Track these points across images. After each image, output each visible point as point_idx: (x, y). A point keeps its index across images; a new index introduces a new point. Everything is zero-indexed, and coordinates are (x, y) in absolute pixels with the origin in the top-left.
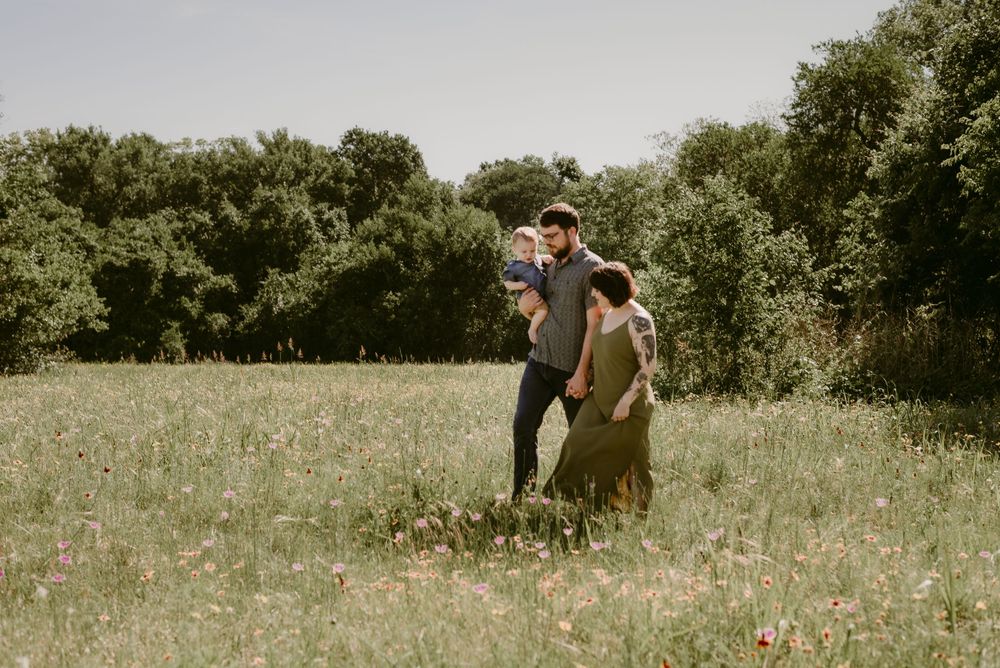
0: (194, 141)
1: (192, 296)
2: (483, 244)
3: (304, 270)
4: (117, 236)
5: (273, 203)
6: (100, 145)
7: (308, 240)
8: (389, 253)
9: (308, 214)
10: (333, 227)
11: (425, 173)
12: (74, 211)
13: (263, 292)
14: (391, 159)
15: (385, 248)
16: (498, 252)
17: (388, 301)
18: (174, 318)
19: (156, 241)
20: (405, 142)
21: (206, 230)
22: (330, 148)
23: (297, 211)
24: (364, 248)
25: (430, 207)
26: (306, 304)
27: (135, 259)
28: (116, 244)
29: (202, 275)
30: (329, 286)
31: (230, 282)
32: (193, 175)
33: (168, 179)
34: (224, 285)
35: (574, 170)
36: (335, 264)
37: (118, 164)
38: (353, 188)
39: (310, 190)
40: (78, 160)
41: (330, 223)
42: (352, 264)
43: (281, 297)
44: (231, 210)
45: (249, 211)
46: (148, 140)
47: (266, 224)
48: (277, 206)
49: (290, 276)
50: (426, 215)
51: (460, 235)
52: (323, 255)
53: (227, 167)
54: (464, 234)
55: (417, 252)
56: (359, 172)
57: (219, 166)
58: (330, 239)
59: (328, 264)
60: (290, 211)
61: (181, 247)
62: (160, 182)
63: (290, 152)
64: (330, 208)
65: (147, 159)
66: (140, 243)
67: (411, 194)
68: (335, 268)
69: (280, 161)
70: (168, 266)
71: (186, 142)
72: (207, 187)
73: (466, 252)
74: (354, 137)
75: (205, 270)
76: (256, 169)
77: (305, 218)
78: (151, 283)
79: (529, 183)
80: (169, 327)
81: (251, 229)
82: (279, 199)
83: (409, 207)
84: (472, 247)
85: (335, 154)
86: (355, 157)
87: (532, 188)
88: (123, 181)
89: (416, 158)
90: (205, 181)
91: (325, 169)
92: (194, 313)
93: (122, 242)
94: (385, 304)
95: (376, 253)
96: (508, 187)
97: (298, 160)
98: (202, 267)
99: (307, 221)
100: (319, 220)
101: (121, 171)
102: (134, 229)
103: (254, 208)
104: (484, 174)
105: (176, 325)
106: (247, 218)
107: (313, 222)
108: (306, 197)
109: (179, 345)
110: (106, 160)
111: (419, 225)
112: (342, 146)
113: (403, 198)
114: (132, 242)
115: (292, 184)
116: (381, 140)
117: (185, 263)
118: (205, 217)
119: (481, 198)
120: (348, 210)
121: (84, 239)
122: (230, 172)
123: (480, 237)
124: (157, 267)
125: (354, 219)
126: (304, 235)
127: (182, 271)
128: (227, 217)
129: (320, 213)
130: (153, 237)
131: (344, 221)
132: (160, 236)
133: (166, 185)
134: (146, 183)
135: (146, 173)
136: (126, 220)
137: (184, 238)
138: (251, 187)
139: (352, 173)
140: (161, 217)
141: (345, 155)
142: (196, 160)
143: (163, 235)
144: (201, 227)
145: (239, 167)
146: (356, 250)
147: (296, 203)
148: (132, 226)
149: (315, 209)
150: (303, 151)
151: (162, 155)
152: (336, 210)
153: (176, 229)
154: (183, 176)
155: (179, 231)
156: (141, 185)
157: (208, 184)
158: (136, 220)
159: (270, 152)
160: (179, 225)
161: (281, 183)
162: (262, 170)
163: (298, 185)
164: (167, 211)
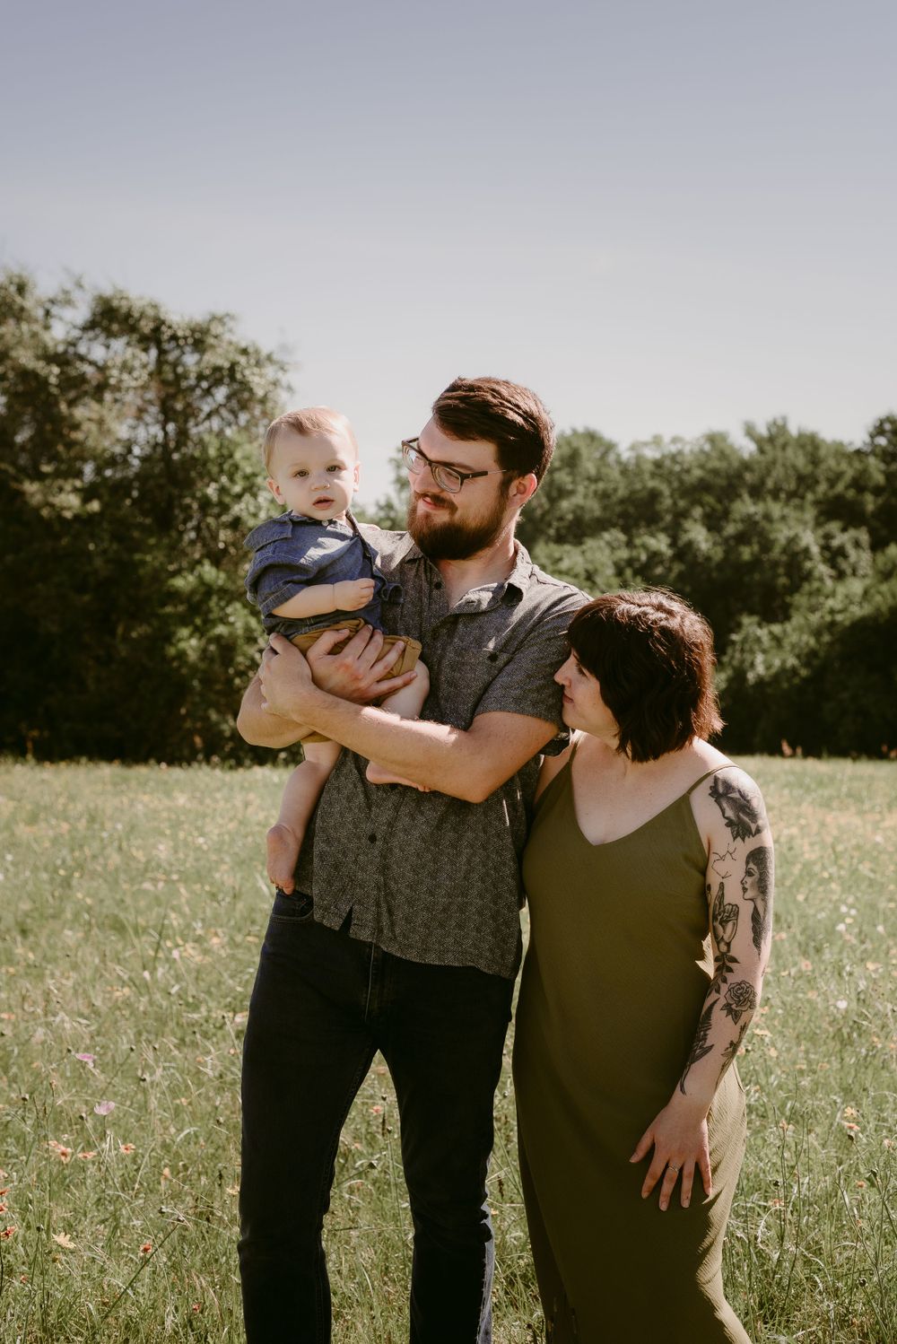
0: (667, 439)
3: (797, 619)
5: (757, 522)
7: (808, 576)
9: (810, 539)
10: (846, 556)
13: (734, 651)
21: (661, 562)
22: (851, 444)
23: (791, 533)
24: (885, 588)
26: (794, 671)
30: (831, 644)
32: (651, 484)
33: (615, 490)
36: (840, 612)
38: (880, 500)
39: (817, 503)
41: (841, 552)
42: (867, 610)
43: (759, 658)
44: (699, 535)
45: (726, 533)
46: (592, 437)
47: (746, 553)
48: (763, 529)
49: (776, 629)
52: (827, 597)
53: (697, 473)
56: (890, 477)
57: (688, 471)
58: (840, 576)
59: (832, 612)
60: (781, 534)
62: (604, 496)
63: (790, 450)
64: (844, 530)
65: (589, 466)
68: (839, 618)
69: (774, 462)
71: (657, 441)
72: (670, 501)
74: (888, 426)
76: (739, 476)
77: (804, 544)
81: (726, 559)
82: (767, 517)
85: (858, 452)
86: (887, 457)
90: (667, 493)
91: (842, 474)
97: (801, 462)
99: (806, 551)
100: (825, 548)
102: (560, 559)
103: (730, 529)
106: (720, 544)
107: (815, 550)
108: (810, 514)
112: (869, 440)
115: (792, 495)
118: (660, 543)
120: (872, 532)
122: (701, 480)
125: (877, 545)
126: (800, 567)
128: (690, 544)
129: (828, 537)
130: (587, 571)
131: (863, 548)
132: (596, 570)
133: (614, 499)
134: (586, 496)
135: (586, 483)
136: (553, 546)
137: (628, 572)
138: (732, 501)
139: (879, 478)
140: (602, 543)
141: (873, 453)
142: (658, 464)
143: (599, 567)
144: (654, 556)
145: (715, 472)
146: (873, 591)
147: (792, 522)
148: (557, 555)
149: (820, 532)
150: (809, 448)
151: (611, 458)
152: (852, 533)
153: (621, 560)
154: (638, 486)
155: (623, 564)
156: (578, 500)
157: (672, 496)
158: (567, 547)
159: (762, 451)
160: (624, 554)
161: (775, 494)
162: (748, 477)
163: (803, 498)
164: (611, 534)
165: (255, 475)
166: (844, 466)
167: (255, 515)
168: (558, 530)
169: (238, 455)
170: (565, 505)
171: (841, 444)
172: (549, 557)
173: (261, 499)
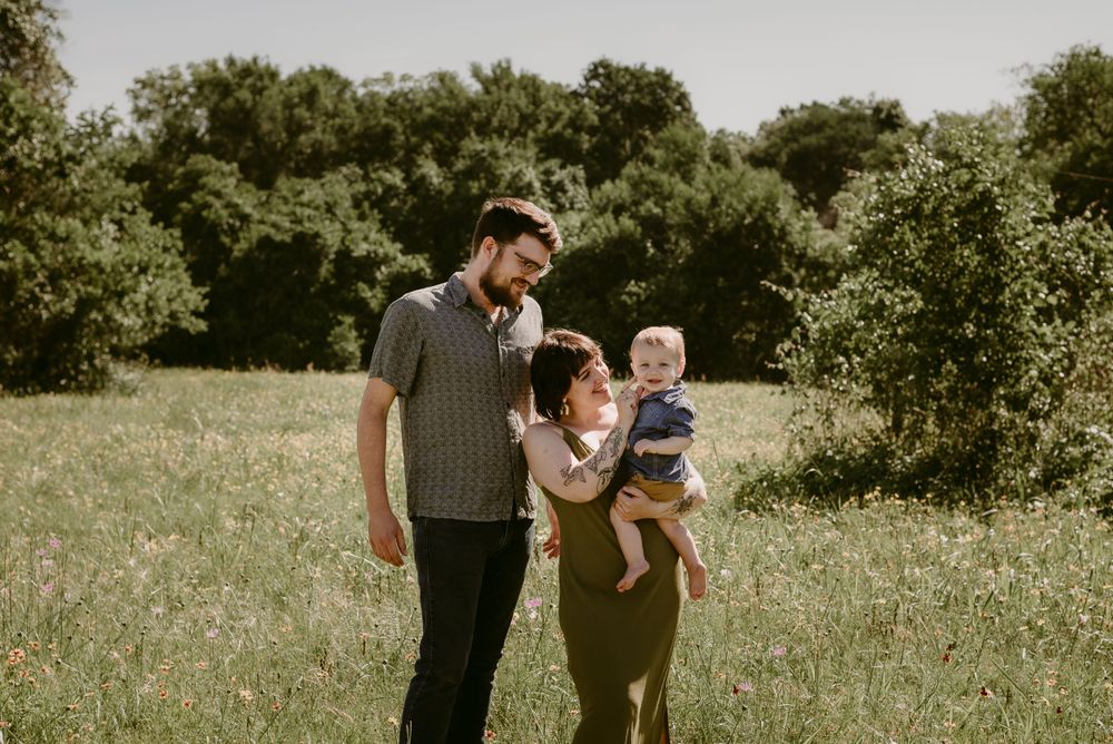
0: (397, 77)
1: (372, 283)
2: (761, 217)
4: (281, 201)
5: (484, 159)
6: (267, 82)
8: (632, 228)
9: (531, 175)
10: (565, 192)
11: (694, 120)
12: (226, 168)
14: (646, 101)
15: (627, 222)
16: (782, 229)
17: (630, 294)
18: (347, 311)
19: (330, 209)
20: (667, 78)
21: (397, 195)
22: (568, 86)
23: (516, 169)
24: (600, 221)
25: (692, 165)
27: (301, 233)
28: (279, 212)
29: (386, 255)
31: (423, 264)
32: (385, 121)
33: (352, 126)
34: (415, 268)
35: (897, 116)
37: (288, 105)
38: (594, 140)
39: (537, 141)
40: (237, 100)
41: (560, 187)
42: (584, 241)
44: (431, 170)
45: (455, 169)
46: (329, 74)
47: (475, 187)
48: (490, 164)
50: (687, 178)
51: (730, 206)
53: (428, 111)
54: (735, 203)
55: (671, 227)
56: (603, 117)
57: (419, 109)
58: (559, 209)
60: (506, 170)
61: (362, 217)
62: (341, 131)
63: (513, 90)
64: (563, 167)
65: (326, 100)
66: (308, 212)
67: (667, 148)
69: (499, 103)
70: (343, 241)
71: (388, 78)
72: (402, 138)
73: (739, 227)
74: (601, 71)
75: (393, 249)
76: (468, 115)
77: (526, 179)
78: (319, 264)
79: (843, 134)
80: (340, 323)
81: (456, 193)
82: (494, 154)
83: (664, 168)
84: (747, 221)
85: (575, 94)
86: (600, 98)
87: (845, 141)
88: (295, 128)
89: (682, 99)
90: (400, 129)
91: (559, 114)
92: (374, 305)
93: (285, 209)
94: (624, 297)
95: (615, 229)
96: (812, 140)
97: (523, 102)
98: (387, 244)
99: (530, 185)
100: (546, 183)
101: (292, 116)
102: (302, 192)
103: (460, 165)
104: (783, 122)
105: (349, 320)
106: (450, 179)
107: (537, 185)
108: (532, 152)
109: (353, 346)
110: (273, 99)
111: (676, 192)
112: (583, 83)
113: (658, 154)
114: (298, 210)
115: (515, 133)
116: (635, 75)
117: (366, 239)
118: (395, 178)
119: (778, 154)
120: (586, 168)
121: (237, 206)
122: (432, 118)
123: (757, 208)
124: (330, 242)
125: (593, 182)
127: (361, 250)
128: (423, 178)
129: (548, 173)
130: (327, 203)
131: (580, 184)
132: (335, 203)
133: (350, 134)
134: (324, 131)
135: (324, 118)
136: (294, 180)
137: (366, 205)
138: (461, 139)
139: (594, 119)
140: (340, 177)
141: (587, 95)
142: (391, 102)
143: (339, 200)
144: (390, 190)
145: (444, 110)
146: (590, 224)
147: (516, 160)
148: (299, 188)
149: (542, 168)
150: (530, 90)
151: (348, 95)
152: (570, 169)
153: (359, 192)
154: (373, 123)
155: (360, 196)
156: (317, 134)
157: (404, 133)
158: (307, 180)
159: (487, 91)
160: (361, 187)
161: (500, 132)
162: (475, 115)
163: (525, 135)
164: (349, 168)
165: (29, 118)
166: (562, 107)
167: (30, 156)
168: (297, 163)
169: (12, 99)
170: (303, 138)
171: (559, 85)
172: (291, 189)
173: (35, 141)
